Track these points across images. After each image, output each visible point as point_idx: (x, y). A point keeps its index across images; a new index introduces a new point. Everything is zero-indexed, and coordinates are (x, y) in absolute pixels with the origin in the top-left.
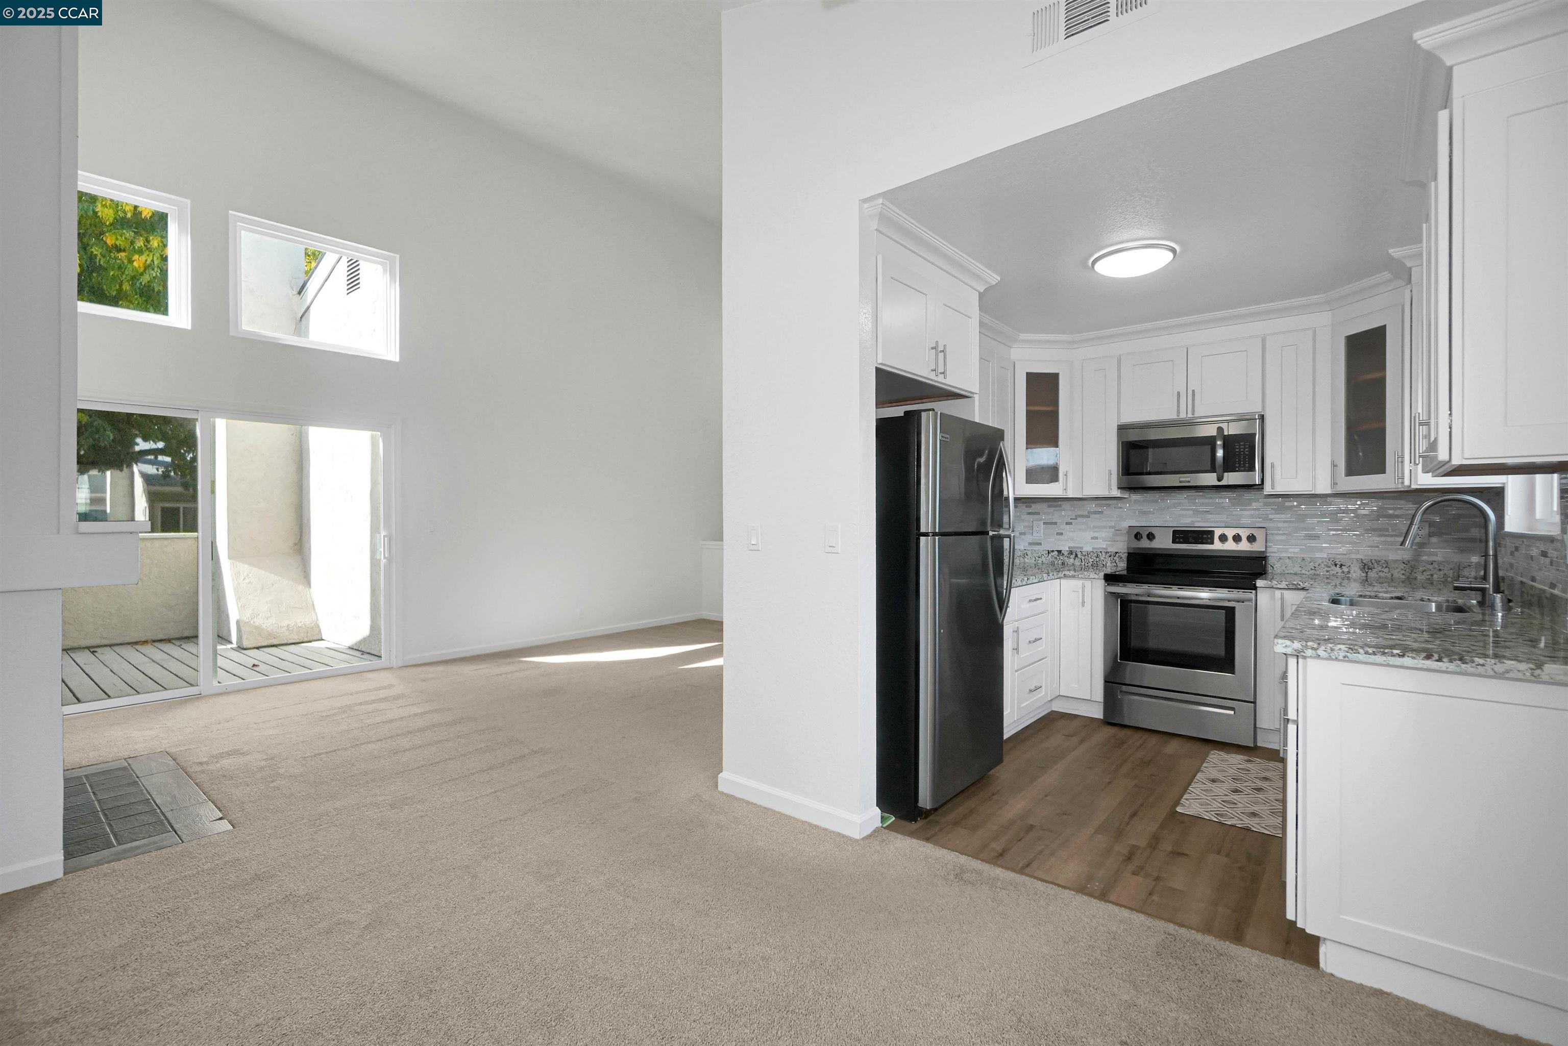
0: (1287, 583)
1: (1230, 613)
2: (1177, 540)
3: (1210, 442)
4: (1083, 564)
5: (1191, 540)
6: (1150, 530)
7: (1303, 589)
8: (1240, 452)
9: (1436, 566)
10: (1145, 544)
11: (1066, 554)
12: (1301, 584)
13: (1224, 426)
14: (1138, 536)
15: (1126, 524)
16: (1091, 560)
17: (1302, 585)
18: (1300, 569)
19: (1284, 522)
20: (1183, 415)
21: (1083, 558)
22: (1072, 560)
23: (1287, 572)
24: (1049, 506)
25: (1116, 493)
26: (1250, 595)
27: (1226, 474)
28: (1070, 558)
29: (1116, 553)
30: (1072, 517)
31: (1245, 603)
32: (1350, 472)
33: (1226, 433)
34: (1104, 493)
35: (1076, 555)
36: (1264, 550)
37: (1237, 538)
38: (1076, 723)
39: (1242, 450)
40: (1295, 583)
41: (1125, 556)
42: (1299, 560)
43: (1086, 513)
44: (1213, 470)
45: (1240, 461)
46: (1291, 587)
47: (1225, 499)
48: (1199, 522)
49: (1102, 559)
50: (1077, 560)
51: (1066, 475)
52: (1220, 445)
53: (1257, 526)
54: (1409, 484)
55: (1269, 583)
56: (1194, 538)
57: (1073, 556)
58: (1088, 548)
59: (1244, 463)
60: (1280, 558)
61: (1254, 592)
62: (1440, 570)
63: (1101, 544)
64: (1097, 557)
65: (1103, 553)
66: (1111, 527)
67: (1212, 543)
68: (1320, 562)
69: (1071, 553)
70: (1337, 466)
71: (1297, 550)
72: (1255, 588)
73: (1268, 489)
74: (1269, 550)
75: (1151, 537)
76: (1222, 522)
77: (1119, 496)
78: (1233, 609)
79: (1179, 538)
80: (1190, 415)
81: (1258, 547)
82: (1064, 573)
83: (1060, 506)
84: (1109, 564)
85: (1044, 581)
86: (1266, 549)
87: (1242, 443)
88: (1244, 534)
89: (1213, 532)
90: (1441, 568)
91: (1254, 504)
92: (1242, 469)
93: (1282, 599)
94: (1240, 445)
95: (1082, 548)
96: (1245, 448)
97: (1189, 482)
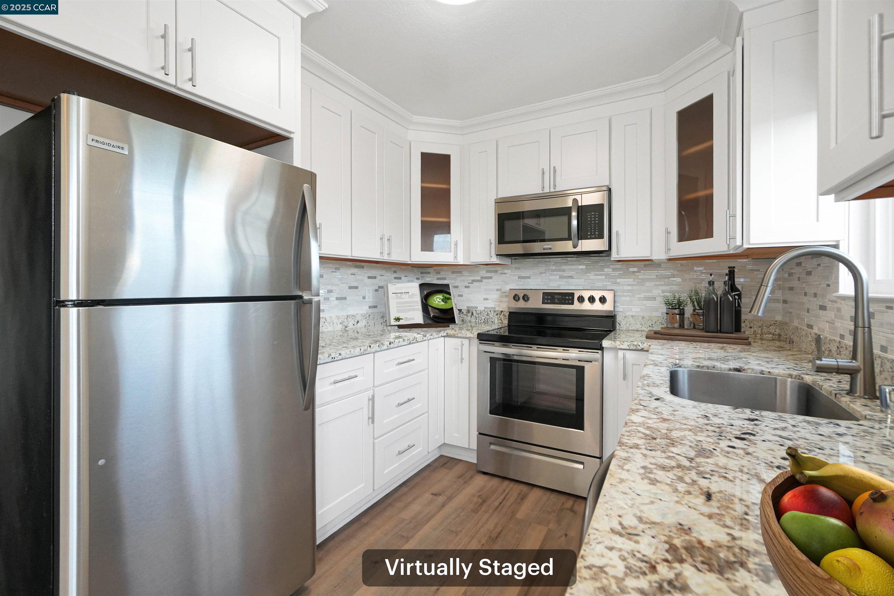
0: (629, 344)
1: (580, 371)
2: (546, 301)
3: (567, 211)
4: (477, 321)
5: (556, 301)
6: (526, 292)
7: (642, 350)
8: (591, 221)
9: (748, 324)
10: (521, 304)
11: (465, 312)
12: (640, 344)
13: (578, 197)
14: (516, 298)
15: (508, 288)
16: (483, 318)
17: (642, 346)
18: (641, 326)
19: (629, 285)
20: (547, 190)
21: (477, 316)
22: (469, 318)
23: (630, 328)
24: (453, 273)
25: (495, 260)
26: (597, 355)
27: (580, 241)
28: (467, 316)
29: (502, 312)
30: (469, 282)
31: (593, 363)
32: (682, 237)
33: (580, 204)
34: (487, 260)
35: (472, 314)
36: (613, 310)
37: (592, 300)
38: (458, 469)
39: (593, 219)
40: (636, 343)
41: (507, 314)
42: (640, 318)
43: (479, 278)
44: (569, 238)
45: (591, 229)
46: (632, 347)
47: (581, 265)
48: (564, 285)
49: (491, 316)
50: (473, 317)
51: (456, 244)
52: (575, 216)
53: (608, 288)
54: (741, 244)
55: (613, 343)
56: (558, 299)
57: (470, 314)
58: (481, 308)
59: (595, 231)
60: (625, 317)
61: (599, 351)
62: (751, 327)
63: (490, 304)
64: (488, 315)
65: (492, 312)
66: (497, 290)
67: (572, 303)
68: (656, 320)
69: (468, 311)
70: (670, 233)
71: (639, 310)
72: (601, 349)
73: (614, 256)
74: (617, 309)
75: (526, 298)
76: (581, 285)
77: (498, 262)
78: (583, 368)
79: (548, 299)
80: (552, 190)
81: (608, 307)
82: (446, 332)
83: (460, 272)
84: (496, 321)
85: (418, 342)
86: (614, 309)
87: (593, 213)
88: (597, 295)
89: (573, 294)
90: (752, 325)
91: (606, 270)
92: (594, 236)
93: (624, 357)
94: (591, 215)
95: (477, 308)
96: (595, 218)
97: (551, 249)
